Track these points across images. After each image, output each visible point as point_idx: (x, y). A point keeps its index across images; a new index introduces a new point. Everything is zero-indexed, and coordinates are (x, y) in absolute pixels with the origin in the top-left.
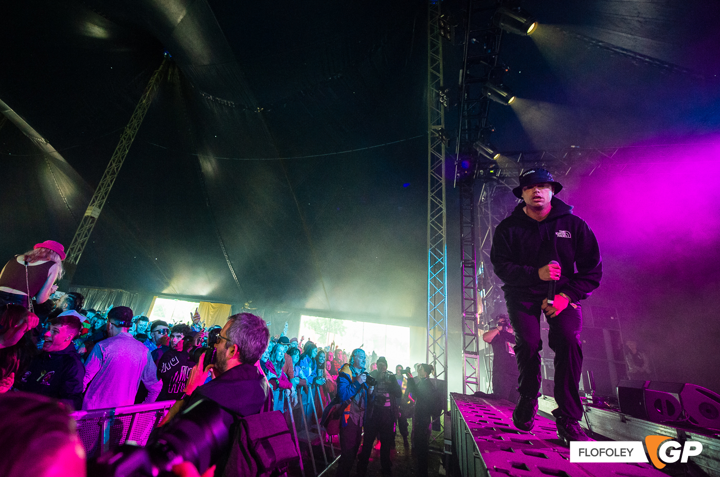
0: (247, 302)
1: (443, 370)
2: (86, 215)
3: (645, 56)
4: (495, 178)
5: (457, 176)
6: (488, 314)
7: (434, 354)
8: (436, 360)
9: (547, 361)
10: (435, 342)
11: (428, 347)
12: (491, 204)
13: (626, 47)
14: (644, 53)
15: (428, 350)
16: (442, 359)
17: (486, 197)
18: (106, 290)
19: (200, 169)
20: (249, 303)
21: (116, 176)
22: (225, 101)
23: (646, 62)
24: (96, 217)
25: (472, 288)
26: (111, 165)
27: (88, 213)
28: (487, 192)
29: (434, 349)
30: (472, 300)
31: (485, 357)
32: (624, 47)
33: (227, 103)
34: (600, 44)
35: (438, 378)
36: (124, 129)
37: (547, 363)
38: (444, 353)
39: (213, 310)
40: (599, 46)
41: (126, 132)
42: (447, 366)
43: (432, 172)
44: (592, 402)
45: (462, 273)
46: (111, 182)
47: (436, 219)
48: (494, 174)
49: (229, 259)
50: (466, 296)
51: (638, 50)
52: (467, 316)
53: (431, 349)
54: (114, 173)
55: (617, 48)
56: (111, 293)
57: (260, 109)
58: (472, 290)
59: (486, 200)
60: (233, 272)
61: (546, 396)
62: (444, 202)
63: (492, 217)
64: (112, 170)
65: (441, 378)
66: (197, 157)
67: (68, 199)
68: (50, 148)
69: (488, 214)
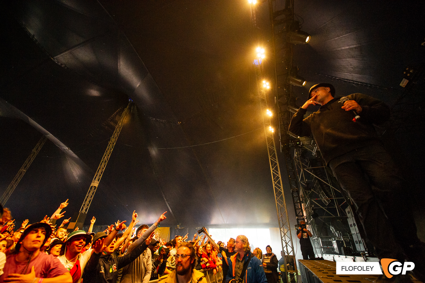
0: (178, 224)
1: (292, 250)
2: (91, 185)
3: (358, 82)
4: (300, 146)
5: (282, 147)
6: (309, 216)
7: (286, 241)
8: (287, 245)
9: (344, 238)
10: (285, 234)
11: (282, 238)
12: (300, 157)
13: (349, 79)
14: (358, 81)
15: (282, 239)
16: (290, 244)
17: (297, 155)
18: (99, 226)
19: (150, 155)
20: (179, 225)
21: (107, 163)
22: (162, 120)
23: (360, 84)
24: (97, 186)
25: (299, 203)
26: (104, 157)
27: (92, 184)
28: (297, 152)
29: (285, 238)
30: (300, 209)
31: (312, 240)
32: (348, 79)
33: (163, 121)
34: (337, 78)
35: (290, 255)
36: (110, 139)
37: (344, 239)
38: (290, 240)
39: (159, 231)
40: (336, 79)
41: (111, 140)
42: (293, 247)
43: (269, 146)
44: (368, 255)
45: (293, 196)
46: (104, 166)
47: (275, 169)
48: (299, 144)
49: (167, 201)
50: (297, 207)
51: (355, 79)
52: (299, 218)
53: (283, 238)
54: (106, 162)
55: (345, 79)
56: (102, 228)
57: (180, 122)
58: (299, 204)
59: (298, 156)
60: (169, 208)
61: (346, 256)
62: (277, 160)
63: (302, 164)
64: (104, 160)
65: (291, 254)
66: (148, 149)
67: (78, 177)
68: (71, 152)
69: (300, 163)
